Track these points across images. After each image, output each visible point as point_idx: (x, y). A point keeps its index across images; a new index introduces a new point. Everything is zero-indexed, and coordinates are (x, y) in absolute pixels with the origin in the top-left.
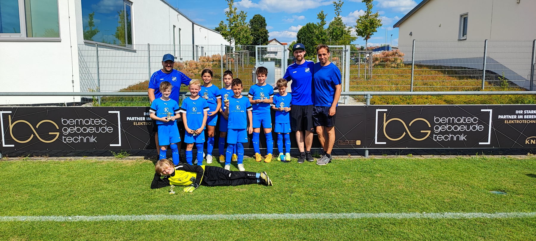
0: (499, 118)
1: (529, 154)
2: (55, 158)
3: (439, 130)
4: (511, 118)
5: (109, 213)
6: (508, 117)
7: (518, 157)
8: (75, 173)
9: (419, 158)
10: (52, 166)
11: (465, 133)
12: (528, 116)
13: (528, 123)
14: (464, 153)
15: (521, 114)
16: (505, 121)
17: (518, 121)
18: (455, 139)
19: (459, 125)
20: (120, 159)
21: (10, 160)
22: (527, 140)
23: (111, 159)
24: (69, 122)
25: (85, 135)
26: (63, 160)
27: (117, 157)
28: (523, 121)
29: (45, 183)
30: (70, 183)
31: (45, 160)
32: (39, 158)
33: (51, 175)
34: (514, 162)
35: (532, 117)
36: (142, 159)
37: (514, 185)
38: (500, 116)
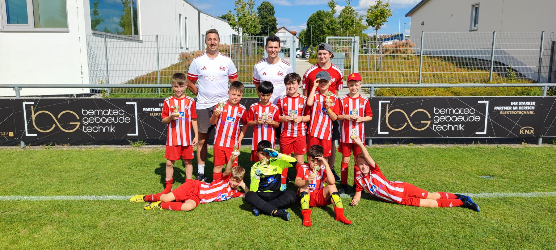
0: (495, 109)
1: (523, 143)
2: (76, 147)
3: (439, 120)
4: (506, 109)
6: (504, 108)
7: (513, 146)
8: (97, 160)
9: (420, 147)
10: (74, 154)
11: (463, 123)
12: (522, 107)
13: (523, 114)
14: (462, 142)
15: (516, 106)
16: (501, 112)
17: (513, 112)
18: (453, 129)
19: (457, 116)
20: (138, 147)
21: (33, 148)
22: (522, 130)
23: (129, 148)
24: (88, 112)
25: (104, 125)
26: (83, 148)
27: (135, 146)
28: (517, 112)
29: (71, 169)
31: (66, 149)
32: (61, 146)
33: (75, 162)
34: (507, 150)
35: (526, 108)
36: (158, 148)
37: (503, 170)
38: (496, 107)
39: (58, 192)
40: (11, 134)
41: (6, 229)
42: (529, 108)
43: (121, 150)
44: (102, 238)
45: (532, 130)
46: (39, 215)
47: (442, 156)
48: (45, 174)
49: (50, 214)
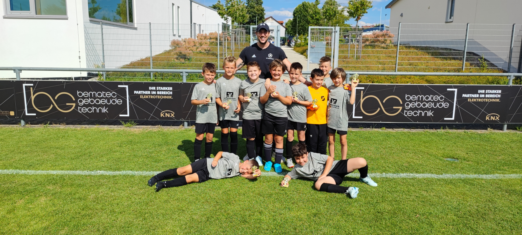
0: (463, 97)
1: (489, 129)
2: (72, 126)
3: (410, 106)
4: (474, 97)
5: (124, 169)
6: (471, 96)
7: (479, 131)
8: (90, 139)
9: (391, 131)
10: (70, 132)
11: (432, 109)
12: (489, 95)
13: (489, 101)
14: (431, 127)
15: (483, 94)
16: (469, 99)
17: (480, 99)
18: (423, 114)
19: (427, 102)
20: (129, 127)
21: (32, 127)
22: (488, 116)
23: (121, 127)
24: (83, 94)
25: (98, 106)
26: (79, 127)
27: (126, 126)
28: (484, 100)
29: (66, 146)
30: (88, 146)
31: (63, 128)
32: (58, 125)
33: (70, 140)
34: (473, 135)
35: (493, 96)
36: (147, 128)
37: (467, 154)
38: (464, 95)
39: (54, 167)
40: (12, 113)
41: (4, 200)
42: (495, 96)
43: (114, 129)
44: (91, 209)
45: (498, 116)
46: (34, 187)
47: (412, 140)
48: (42, 151)
49: (45, 186)
